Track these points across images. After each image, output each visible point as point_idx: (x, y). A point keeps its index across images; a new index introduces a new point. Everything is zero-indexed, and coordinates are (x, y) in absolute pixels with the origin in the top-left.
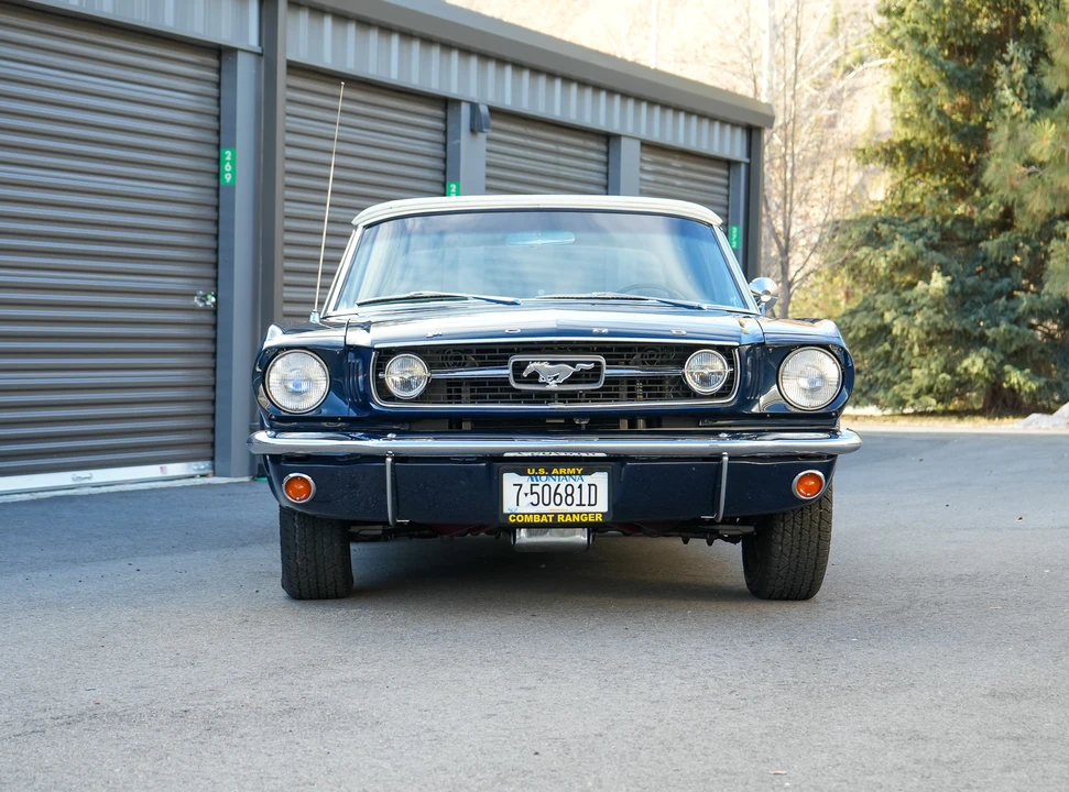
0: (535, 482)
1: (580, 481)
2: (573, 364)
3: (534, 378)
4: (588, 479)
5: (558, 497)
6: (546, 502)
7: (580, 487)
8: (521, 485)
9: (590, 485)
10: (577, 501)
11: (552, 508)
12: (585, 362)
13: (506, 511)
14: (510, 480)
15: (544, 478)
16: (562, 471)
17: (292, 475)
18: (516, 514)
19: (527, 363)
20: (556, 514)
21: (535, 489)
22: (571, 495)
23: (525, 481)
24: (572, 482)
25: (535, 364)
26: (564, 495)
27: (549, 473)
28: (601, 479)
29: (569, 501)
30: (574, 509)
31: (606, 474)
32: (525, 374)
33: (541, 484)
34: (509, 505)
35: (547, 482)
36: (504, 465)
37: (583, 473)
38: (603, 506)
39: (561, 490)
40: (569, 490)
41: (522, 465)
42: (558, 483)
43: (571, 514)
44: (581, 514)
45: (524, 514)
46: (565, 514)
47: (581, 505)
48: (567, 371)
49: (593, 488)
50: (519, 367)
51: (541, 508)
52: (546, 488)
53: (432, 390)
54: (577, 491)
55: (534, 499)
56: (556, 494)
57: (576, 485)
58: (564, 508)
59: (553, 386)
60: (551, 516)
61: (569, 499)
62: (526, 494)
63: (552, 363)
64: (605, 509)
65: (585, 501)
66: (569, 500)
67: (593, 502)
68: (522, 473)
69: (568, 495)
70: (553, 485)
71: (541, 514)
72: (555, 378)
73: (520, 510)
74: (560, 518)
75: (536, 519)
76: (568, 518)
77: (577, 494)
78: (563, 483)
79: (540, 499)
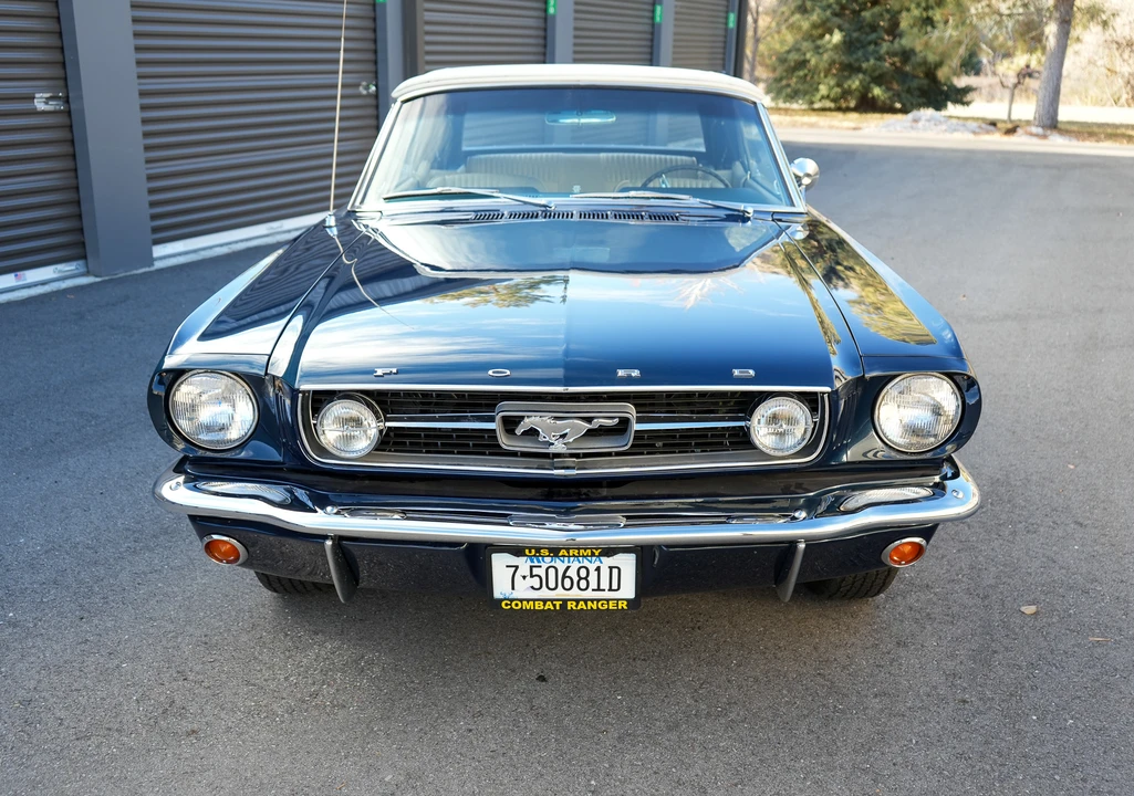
0: (536, 564)
1: (598, 563)
2: (589, 420)
4: (607, 562)
5: (567, 581)
6: (552, 585)
7: (598, 569)
8: (517, 567)
9: (611, 568)
10: (593, 585)
11: (560, 593)
12: (606, 415)
13: (497, 594)
14: (500, 564)
15: (548, 559)
16: (573, 553)
18: (512, 600)
19: (523, 417)
20: (565, 601)
21: (535, 571)
22: (586, 578)
23: (522, 562)
24: (586, 563)
25: (533, 420)
26: (576, 579)
27: (555, 555)
28: (627, 563)
29: (583, 586)
30: (589, 594)
31: (633, 556)
32: (519, 431)
33: (545, 566)
34: (501, 588)
35: (553, 564)
37: (602, 555)
38: (628, 590)
39: (572, 573)
40: (583, 573)
42: (566, 564)
43: (586, 601)
44: (598, 600)
45: (521, 600)
46: (577, 601)
47: (599, 589)
48: (581, 428)
49: (615, 571)
51: (545, 593)
52: (552, 571)
54: (594, 574)
55: (536, 582)
56: (564, 577)
57: (592, 567)
58: (575, 593)
59: (559, 447)
60: (558, 603)
61: (583, 582)
62: (524, 577)
63: (556, 418)
64: (632, 595)
65: (605, 584)
66: (583, 584)
67: (615, 586)
68: (518, 556)
69: (580, 578)
70: (561, 567)
71: (545, 601)
72: (563, 436)
73: (516, 594)
74: (571, 605)
75: (539, 606)
76: (582, 605)
77: (593, 578)
78: (575, 565)
79: (544, 582)
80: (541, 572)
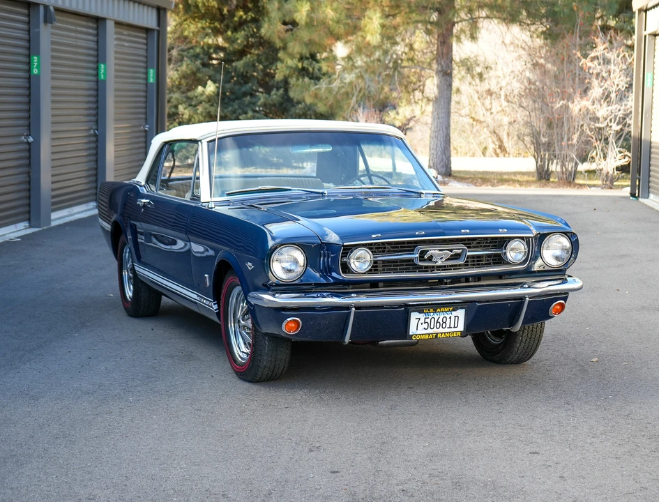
0: (427, 317)
1: (451, 315)
2: (451, 251)
3: (430, 259)
4: (454, 313)
5: (438, 324)
6: (432, 327)
7: (450, 318)
8: (420, 319)
9: (455, 317)
10: (448, 326)
11: (435, 330)
12: (458, 248)
13: (411, 333)
14: (414, 316)
15: (432, 314)
16: (442, 309)
17: (289, 319)
18: (416, 335)
19: (428, 251)
20: (437, 334)
21: (427, 320)
23: (422, 316)
24: (446, 315)
25: (432, 251)
26: (441, 323)
27: (435, 311)
28: (461, 313)
29: (444, 326)
30: (446, 330)
31: (464, 310)
32: (426, 257)
33: (430, 317)
34: (413, 330)
35: (433, 316)
36: (412, 309)
37: (453, 310)
38: (461, 328)
39: (440, 320)
40: (444, 320)
41: (420, 308)
42: (439, 316)
43: (445, 333)
44: (450, 333)
45: (420, 335)
46: (442, 333)
47: (450, 327)
48: (449, 254)
49: (457, 318)
50: (423, 253)
51: (429, 331)
52: (433, 319)
53: (375, 268)
54: (448, 320)
55: (426, 326)
56: (437, 322)
57: (448, 317)
58: (441, 330)
59: (439, 263)
60: (434, 335)
61: (444, 324)
62: (422, 324)
63: (440, 250)
64: (462, 330)
67: (456, 326)
68: (420, 312)
70: (436, 317)
71: (429, 334)
72: (441, 259)
73: (418, 332)
74: (439, 336)
75: (427, 337)
76: (443, 335)
77: (448, 323)
78: (442, 316)
79: (429, 326)
80: (428, 320)
